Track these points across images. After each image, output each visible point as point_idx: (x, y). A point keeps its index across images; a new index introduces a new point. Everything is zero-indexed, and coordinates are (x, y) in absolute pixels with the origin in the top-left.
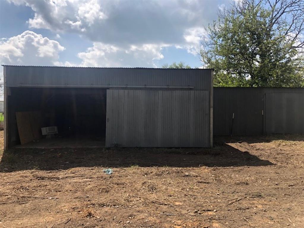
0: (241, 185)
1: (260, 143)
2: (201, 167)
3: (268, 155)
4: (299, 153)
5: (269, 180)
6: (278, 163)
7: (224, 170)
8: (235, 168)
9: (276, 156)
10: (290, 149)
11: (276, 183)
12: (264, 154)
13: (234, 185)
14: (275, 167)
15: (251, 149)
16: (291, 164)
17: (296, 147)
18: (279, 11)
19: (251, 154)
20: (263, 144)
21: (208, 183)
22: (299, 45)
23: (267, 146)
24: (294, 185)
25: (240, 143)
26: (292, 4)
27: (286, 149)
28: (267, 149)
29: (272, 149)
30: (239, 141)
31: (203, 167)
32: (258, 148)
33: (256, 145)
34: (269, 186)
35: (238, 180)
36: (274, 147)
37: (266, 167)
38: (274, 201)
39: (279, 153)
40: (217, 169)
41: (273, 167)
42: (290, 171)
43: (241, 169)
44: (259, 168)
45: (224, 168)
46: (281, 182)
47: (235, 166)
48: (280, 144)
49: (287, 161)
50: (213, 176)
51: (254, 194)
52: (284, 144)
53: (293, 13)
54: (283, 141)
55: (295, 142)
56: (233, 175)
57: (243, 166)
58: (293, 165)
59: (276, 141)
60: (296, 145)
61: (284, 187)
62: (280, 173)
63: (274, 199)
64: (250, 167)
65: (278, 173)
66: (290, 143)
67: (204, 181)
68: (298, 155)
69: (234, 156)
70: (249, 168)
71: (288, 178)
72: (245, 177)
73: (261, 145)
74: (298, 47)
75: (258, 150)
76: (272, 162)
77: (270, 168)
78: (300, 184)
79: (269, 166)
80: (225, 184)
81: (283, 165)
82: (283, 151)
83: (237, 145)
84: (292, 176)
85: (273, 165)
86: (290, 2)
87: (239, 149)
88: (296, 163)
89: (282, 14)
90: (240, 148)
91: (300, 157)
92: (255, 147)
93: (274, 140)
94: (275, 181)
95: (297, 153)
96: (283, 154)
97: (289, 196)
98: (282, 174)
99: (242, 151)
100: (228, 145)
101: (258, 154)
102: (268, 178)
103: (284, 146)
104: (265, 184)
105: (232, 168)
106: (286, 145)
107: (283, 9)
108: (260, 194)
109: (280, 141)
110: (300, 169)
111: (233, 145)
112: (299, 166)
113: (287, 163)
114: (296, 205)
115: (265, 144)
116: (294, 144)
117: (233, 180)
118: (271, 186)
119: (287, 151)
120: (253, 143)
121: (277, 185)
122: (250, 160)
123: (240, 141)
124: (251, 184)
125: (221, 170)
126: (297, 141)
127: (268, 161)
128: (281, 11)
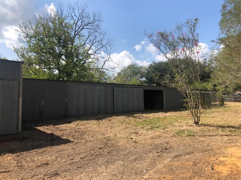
0: (41, 167)
1: (63, 124)
2: (4, 155)
3: (68, 134)
4: (90, 129)
5: (67, 157)
6: (75, 140)
7: (28, 154)
8: (39, 150)
9: (74, 134)
10: (84, 127)
11: (72, 158)
12: (65, 133)
13: (35, 168)
14: (73, 144)
15: (56, 130)
16: (84, 139)
17: (88, 125)
18: (80, 27)
19: (55, 135)
20: (66, 125)
21: (8, 172)
22: (92, 53)
23: (69, 127)
24: (84, 157)
25: (47, 126)
26: (88, 24)
27: (82, 127)
28: (68, 129)
29: (72, 129)
30: (46, 125)
31: (6, 155)
32: (61, 129)
33: (60, 127)
34: (66, 163)
35: (39, 162)
36: (74, 126)
37: (66, 145)
38: (68, 175)
39: (76, 131)
40: (21, 155)
41: (71, 144)
42: (83, 145)
43: (44, 150)
44: (60, 146)
45: (28, 152)
46: (76, 156)
47: (40, 148)
48: (78, 123)
49: (82, 137)
50: (15, 162)
51: (52, 173)
52: (81, 123)
53: (89, 31)
54: (80, 122)
55: (88, 121)
56: (36, 158)
57: (47, 147)
58: (85, 140)
59: (75, 122)
60: (89, 123)
61: (77, 161)
62: (75, 148)
63: (68, 174)
64: (53, 147)
65: (74, 149)
66: (85, 122)
67: (4, 170)
68: (89, 131)
69: (40, 139)
70: (51, 148)
71: (81, 152)
72: (47, 157)
73: (64, 126)
74: (91, 54)
75: (61, 131)
76: (71, 140)
77: (69, 145)
78: (89, 156)
79: (68, 144)
80: (26, 169)
81: (78, 141)
82: (80, 129)
83: (44, 128)
84: (84, 150)
85: (71, 142)
86: (87, 23)
87: (46, 132)
88: (88, 138)
89: (82, 29)
90: (47, 130)
91: (91, 132)
92: (59, 128)
93: (74, 121)
94: (71, 156)
95: (89, 129)
96: (79, 131)
97: (80, 168)
98: (77, 149)
99: (48, 133)
100: (37, 129)
101: (61, 134)
102: (66, 155)
103: (81, 126)
104: (63, 161)
105: (36, 151)
106: (82, 124)
107: (82, 26)
108: (57, 172)
109: (78, 122)
110: (90, 143)
111: (41, 128)
112: (89, 140)
113: (81, 139)
114: (84, 176)
115: (67, 125)
116: (87, 123)
117: (35, 163)
118: (67, 162)
119: (82, 129)
120: (58, 125)
121: (72, 159)
122: (54, 141)
123: (48, 125)
124: (51, 164)
125: (25, 155)
126: (89, 120)
127: (68, 139)
128: (81, 28)
